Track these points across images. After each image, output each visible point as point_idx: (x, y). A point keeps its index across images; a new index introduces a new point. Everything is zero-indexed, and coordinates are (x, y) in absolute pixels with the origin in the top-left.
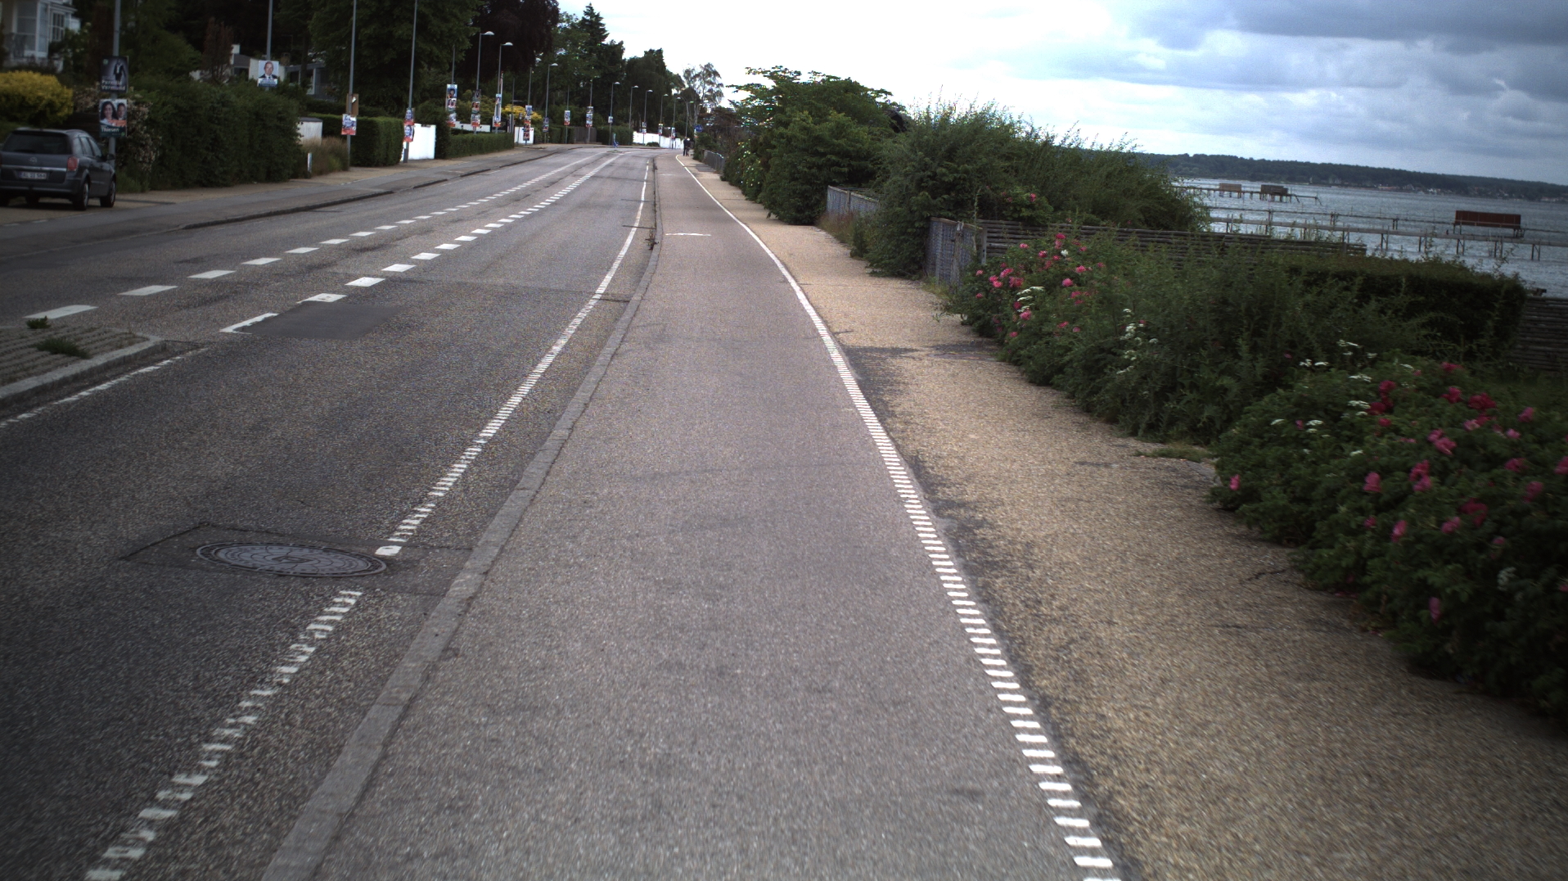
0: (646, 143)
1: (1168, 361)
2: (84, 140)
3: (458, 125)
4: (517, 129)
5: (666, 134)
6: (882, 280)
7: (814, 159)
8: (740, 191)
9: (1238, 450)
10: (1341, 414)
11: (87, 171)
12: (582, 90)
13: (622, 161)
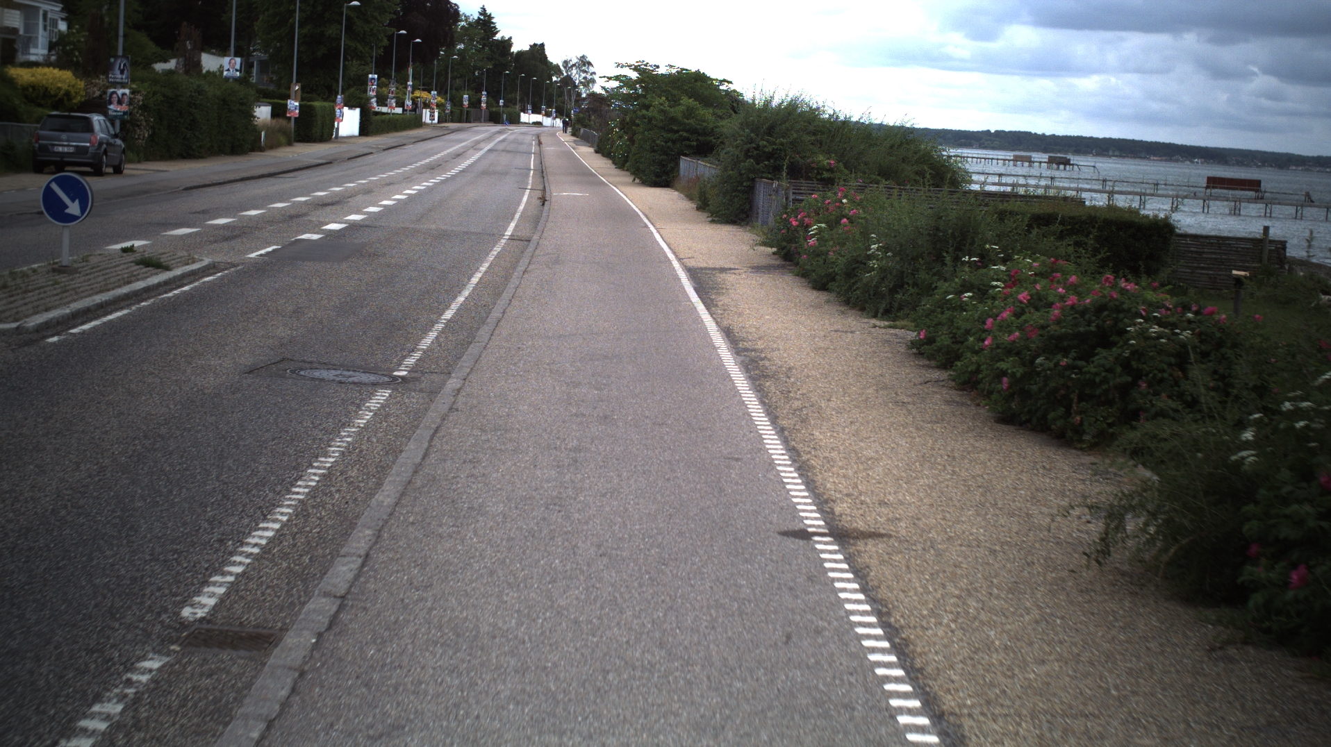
0: (531, 122)
1: (898, 267)
2: (102, 122)
3: (377, 109)
4: (424, 110)
5: (548, 115)
6: (719, 226)
7: (669, 135)
8: (610, 162)
9: (927, 316)
10: (987, 291)
11: (105, 146)
12: (477, 77)
13: (512, 137)
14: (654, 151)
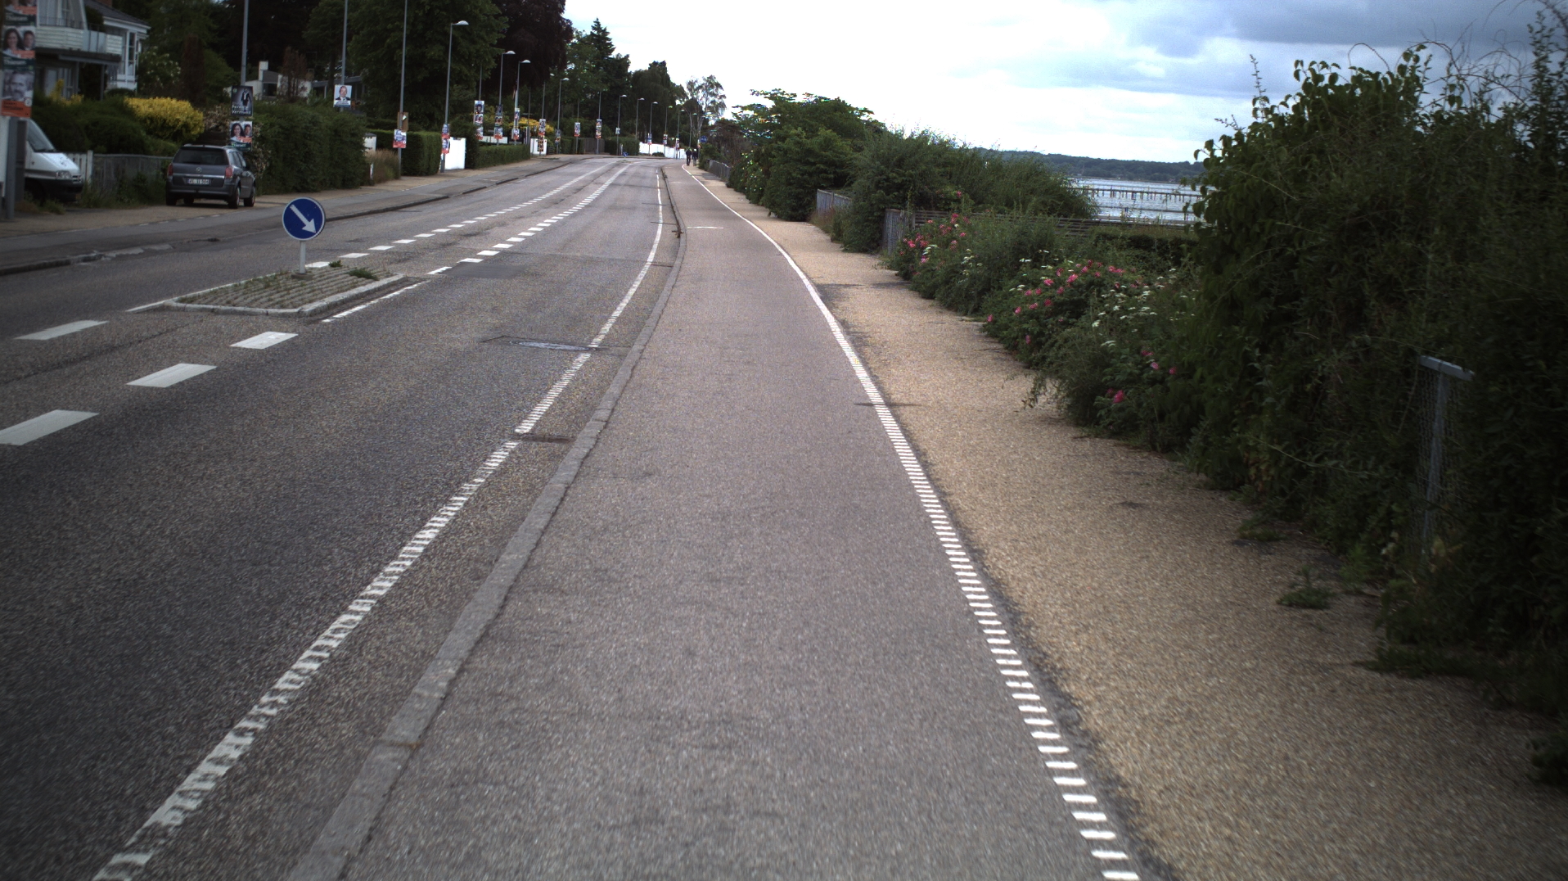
0: (651, 153)
1: (986, 274)
2: (233, 154)
3: (485, 139)
4: (532, 140)
5: (670, 145)
6: (851, 254)
7: (806, 168)
8: (744, 197)
11: (239, 178)
12: (591, 102)
14: (791, 184)
